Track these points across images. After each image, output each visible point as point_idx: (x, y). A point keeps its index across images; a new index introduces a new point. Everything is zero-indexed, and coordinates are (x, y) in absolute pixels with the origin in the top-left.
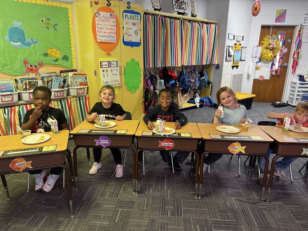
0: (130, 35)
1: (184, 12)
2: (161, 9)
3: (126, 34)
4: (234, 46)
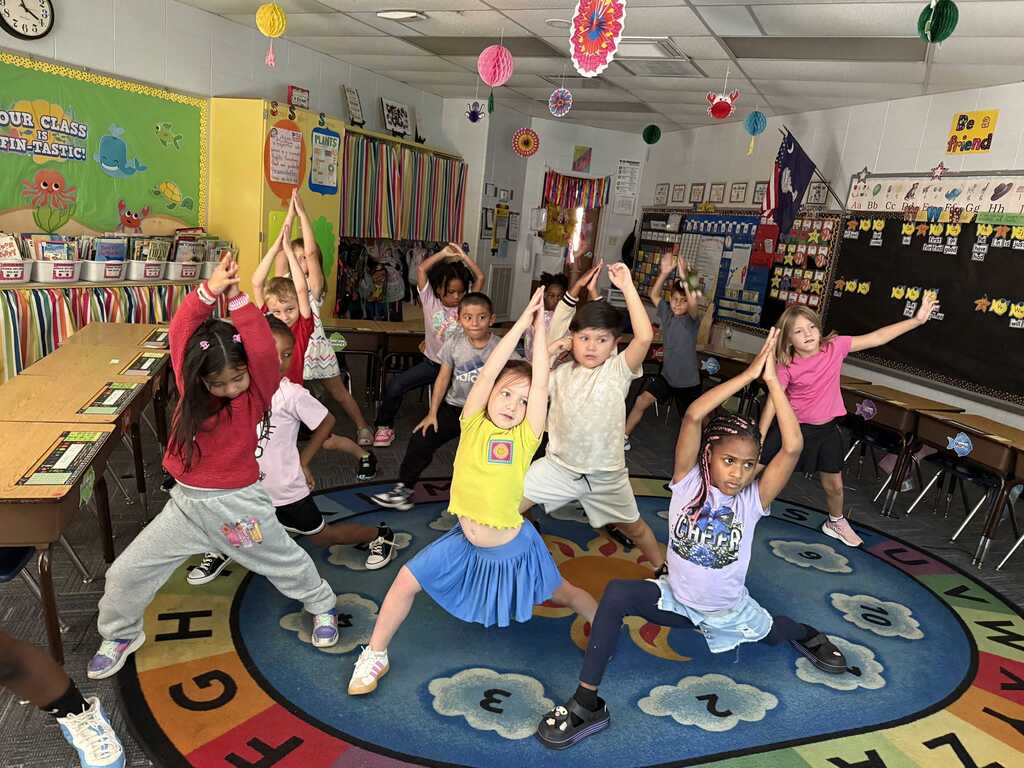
0: (320, 173)
1: (405, 133)
2: (364, 123)
3: (315, 170)
4: (496, 209)
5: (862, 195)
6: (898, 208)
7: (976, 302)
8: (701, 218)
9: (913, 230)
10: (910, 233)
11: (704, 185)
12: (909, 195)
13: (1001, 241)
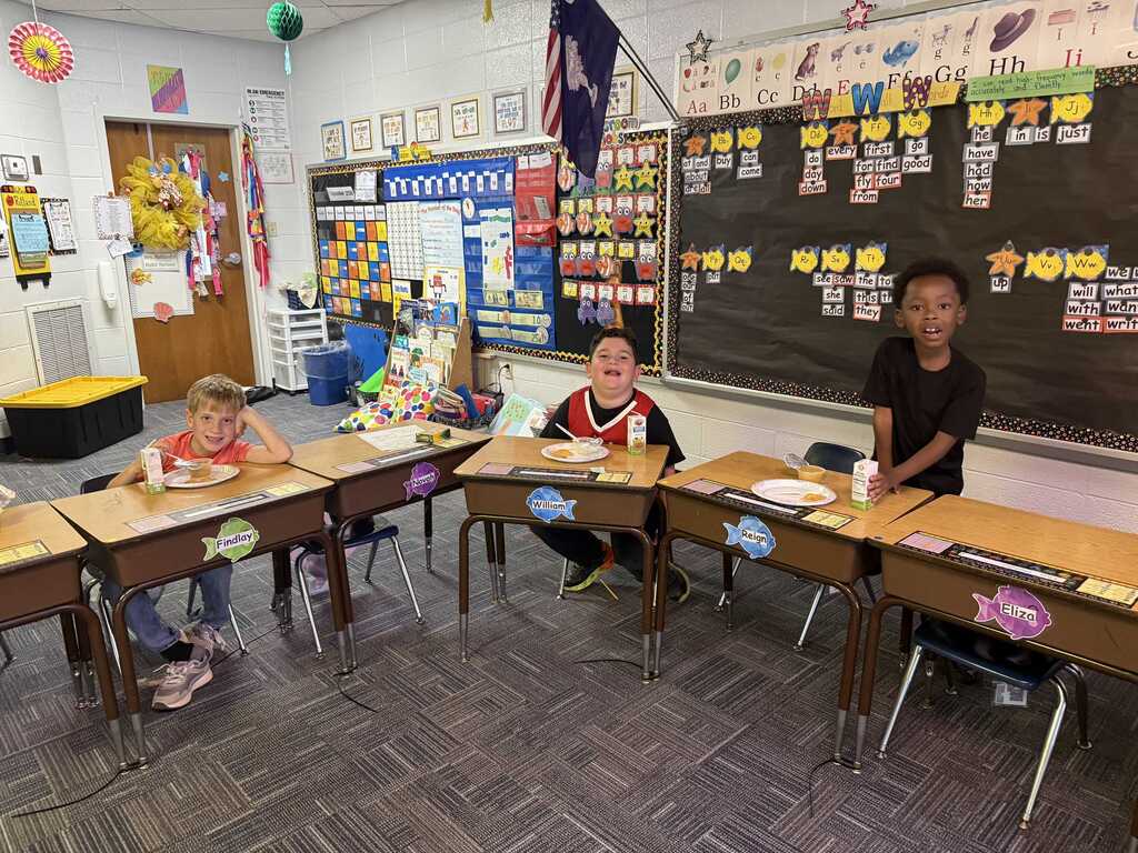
5: (703, 85)
6: (784, 100)
7: (990, 258)
8: (410, 172)
9: (825, 136)
10: (819, 142)
11: (402, 115)
12: (804, 70)
13: (1027, 131)
